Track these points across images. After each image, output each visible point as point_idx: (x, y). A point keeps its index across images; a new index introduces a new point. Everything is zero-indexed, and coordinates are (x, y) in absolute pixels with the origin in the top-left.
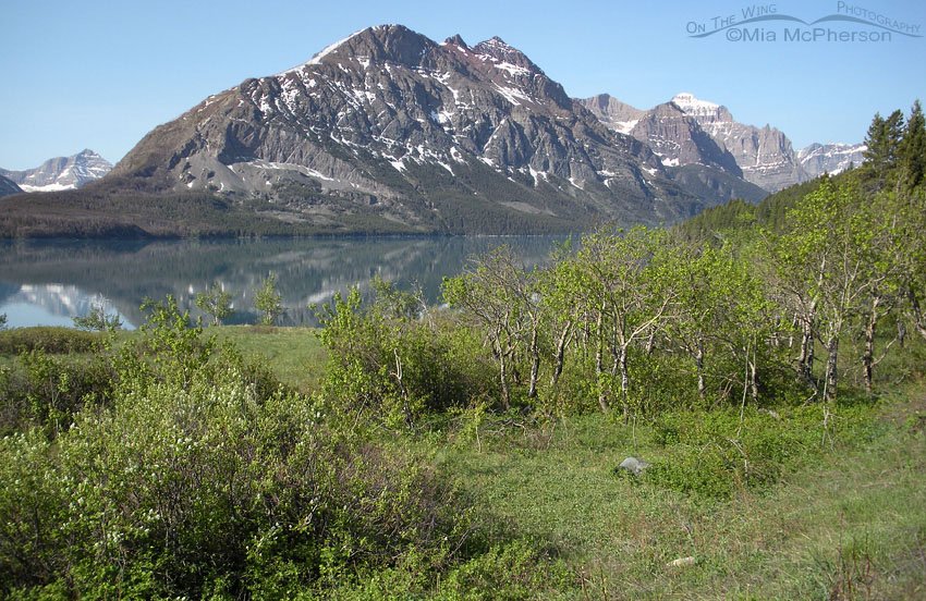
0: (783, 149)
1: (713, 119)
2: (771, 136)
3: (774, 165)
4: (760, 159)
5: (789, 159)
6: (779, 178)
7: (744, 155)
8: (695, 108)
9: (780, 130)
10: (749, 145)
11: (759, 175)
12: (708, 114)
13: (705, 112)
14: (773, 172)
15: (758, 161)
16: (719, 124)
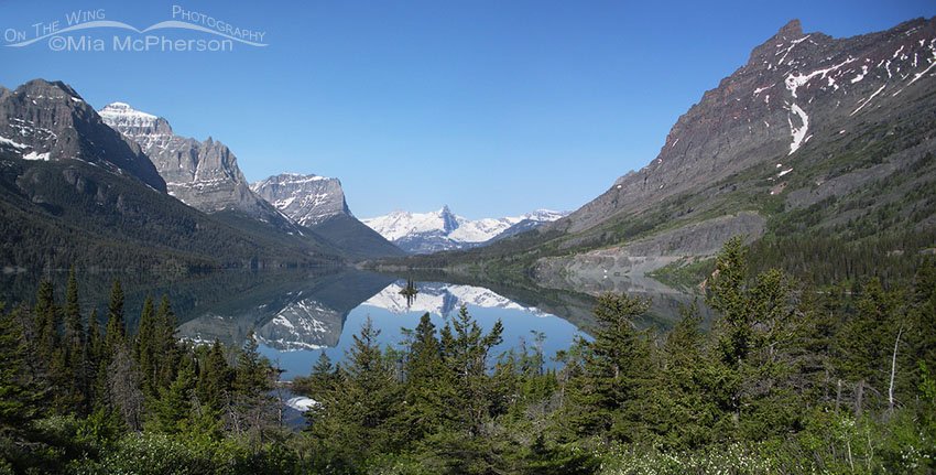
0: (225, 165)
1: (149, 131)
2: (212, 150)
3: (214, 181)
4: (199, 175)
5: (233, 176)
6: (220, 195)
7: (180, 170)
8: (130, 119)
9: (223, 143)
10: (187, 159)
11: (195, 192)
12: (144, 125)
13: (141, 123)
14: (213, 189)
15: (196, 177)
16: (155, 137)
